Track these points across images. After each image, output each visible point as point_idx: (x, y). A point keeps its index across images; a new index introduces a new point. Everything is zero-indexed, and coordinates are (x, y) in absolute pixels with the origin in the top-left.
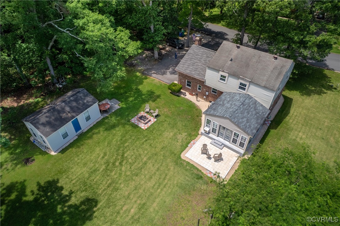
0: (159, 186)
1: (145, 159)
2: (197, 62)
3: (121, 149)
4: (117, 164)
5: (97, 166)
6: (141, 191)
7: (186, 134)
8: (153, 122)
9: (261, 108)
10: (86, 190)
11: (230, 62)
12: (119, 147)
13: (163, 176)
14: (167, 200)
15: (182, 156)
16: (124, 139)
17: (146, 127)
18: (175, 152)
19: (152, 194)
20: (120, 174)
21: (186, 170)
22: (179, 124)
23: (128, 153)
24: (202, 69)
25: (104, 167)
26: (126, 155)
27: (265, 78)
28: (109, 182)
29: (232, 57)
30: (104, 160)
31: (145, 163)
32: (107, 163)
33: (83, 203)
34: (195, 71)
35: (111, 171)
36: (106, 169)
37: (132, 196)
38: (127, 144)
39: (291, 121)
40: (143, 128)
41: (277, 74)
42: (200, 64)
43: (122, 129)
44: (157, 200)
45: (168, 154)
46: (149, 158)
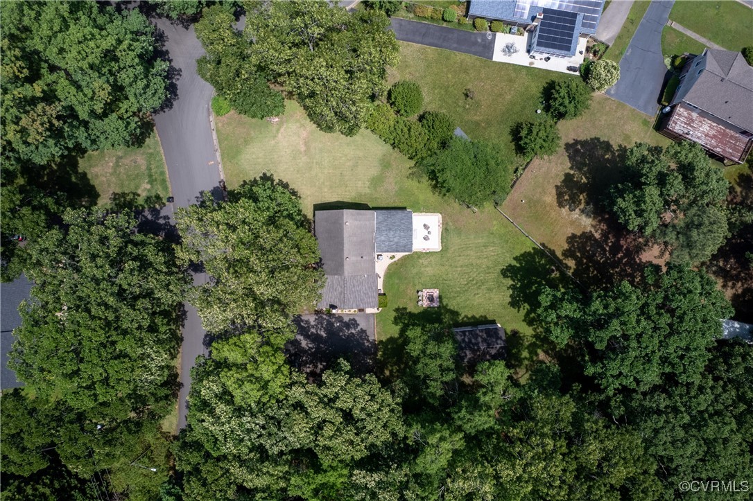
0: (468, 247)
1: (459, 269)
2: (363, 292)
3: (464, 289)
4: (475, 282)
5: (485, 292)
6: (478, 254)
7: (420, 260)
8: (428, 290)
9: (380, 217)
10: (501, 282)
11: (364, 258)
12: (464, 291)
13: (461, 250)
14: (473, 237)
15: (439, 250)
16: (456, 295)
17: (436, 290)
18: (440, 256)
19: (476, 247)
20: (479, 274)
21: (447, 240)
22: (414, 271)
23: (463, 283)
24: (368, 283)
25: (483, 287)
26: (466, 283)
27: (368, 223)
28: (488, 275)
29: (360, 258)
30: (479, 291)
31: (461, 266)
32: (479, 288)
33: (508, 277)
34: (372, 288)
35: (481, 280)
36: (483, 284)
37: (485, 256)
38: (458, 289)
39: (348, 197)
40: (438, 292)
41: (361, 216)
42: (364, 288)
43: (449, 304)
44: (476, 242)
45: (445, 259)
46: (456, 267)
